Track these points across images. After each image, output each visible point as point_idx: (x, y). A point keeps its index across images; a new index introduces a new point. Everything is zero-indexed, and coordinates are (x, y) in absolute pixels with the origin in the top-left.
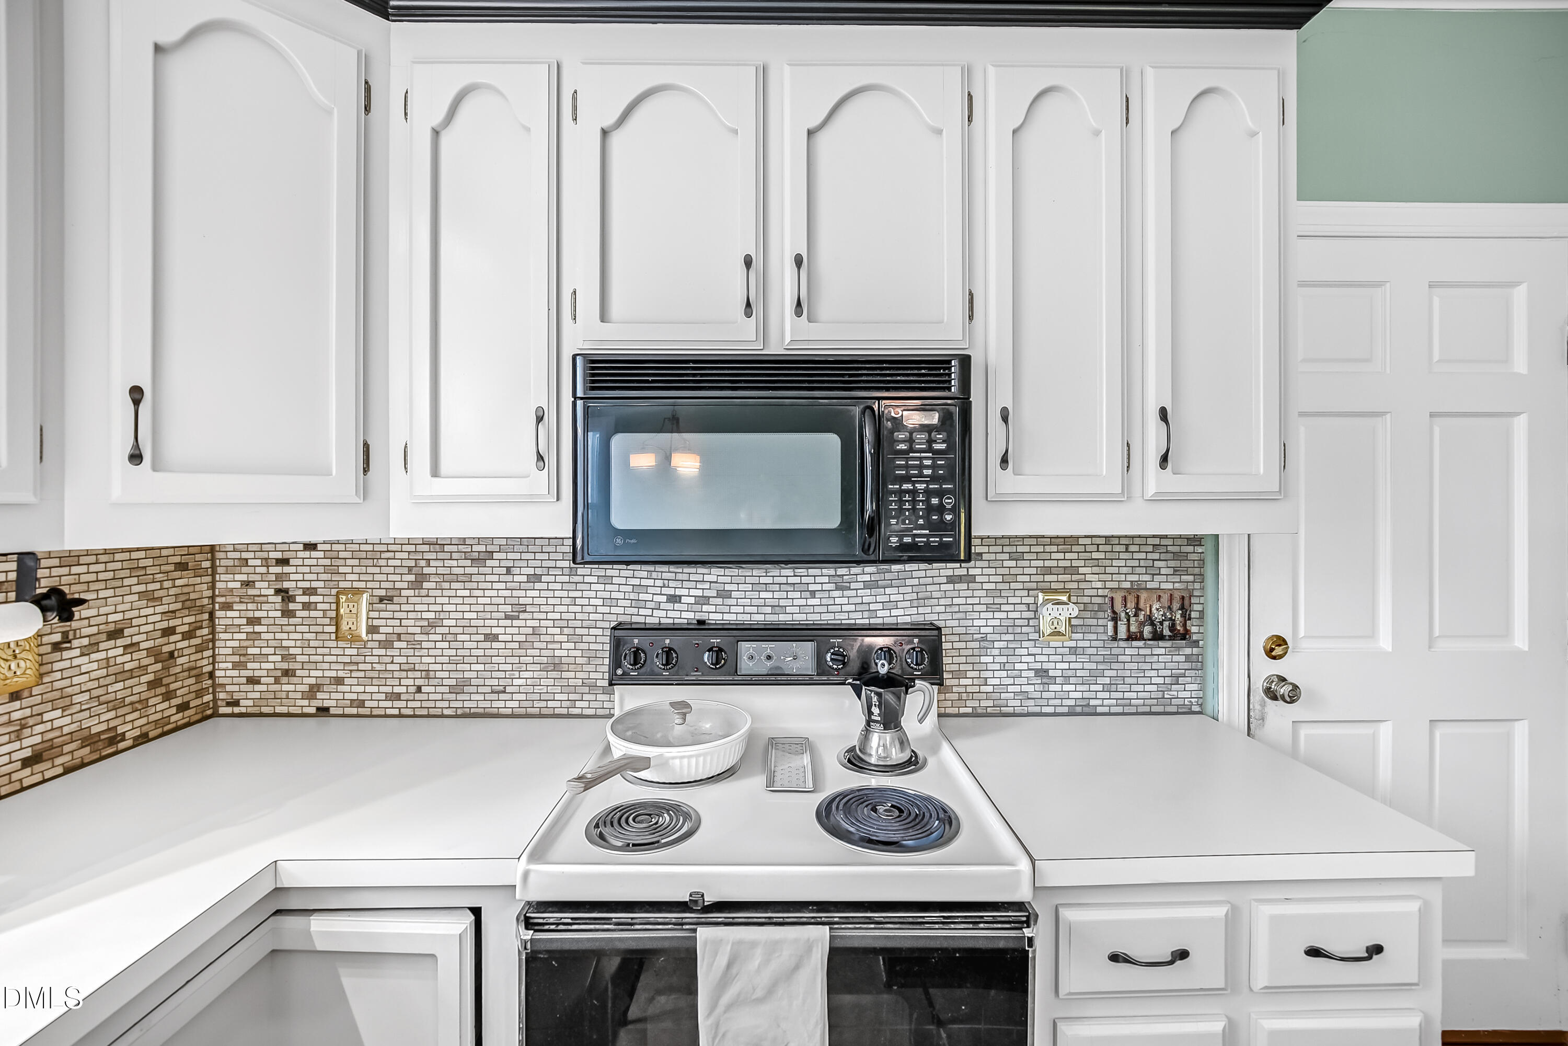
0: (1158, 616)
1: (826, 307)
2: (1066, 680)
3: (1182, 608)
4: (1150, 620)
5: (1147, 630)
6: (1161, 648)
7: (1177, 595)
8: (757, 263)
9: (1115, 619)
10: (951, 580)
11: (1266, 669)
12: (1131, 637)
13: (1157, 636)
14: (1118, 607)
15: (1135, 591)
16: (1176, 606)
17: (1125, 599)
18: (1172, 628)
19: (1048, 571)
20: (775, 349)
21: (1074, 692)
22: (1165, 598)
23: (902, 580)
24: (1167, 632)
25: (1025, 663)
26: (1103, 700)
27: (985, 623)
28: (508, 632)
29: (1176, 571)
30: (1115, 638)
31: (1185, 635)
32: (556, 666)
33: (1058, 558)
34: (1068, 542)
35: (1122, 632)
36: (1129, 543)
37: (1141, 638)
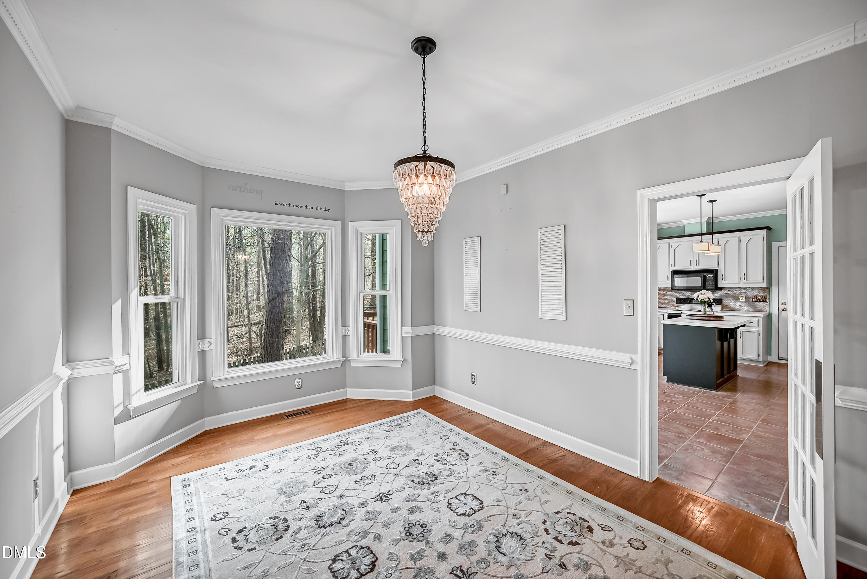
0: (760, 298)
1: (700, 264)
2: (744, 307)
3: (765, 298)
4: (759, 299)
5: (758, 300)
6: (761, 303)
7: (764, 296)
8: (692, 261)
9: (753, 299)
10: (725, 293)
11: (781, 307)
12: (755, 301)
13: (760, 301)
14: (753, 297)
15: (756, 295)
16: (764, 297)
17: (754, 296)
18: (763, 300)
19: (742, 292)
20: (694, 269)
21: (746, 308)
22: (762, 296)
23: (718, 293)
24: (762, 301)
25: (738, 304)
26: (751, 309)
27: (731, 299)
28: (663, 298)
29: (764, 293)
30: (753, 301)
31: (765, 301)
32: (669, 302)
33: (743, 291)
34: (745, 289)
35: (754, 300)
36: (755, 289)
37: (757, 301)
